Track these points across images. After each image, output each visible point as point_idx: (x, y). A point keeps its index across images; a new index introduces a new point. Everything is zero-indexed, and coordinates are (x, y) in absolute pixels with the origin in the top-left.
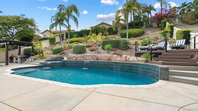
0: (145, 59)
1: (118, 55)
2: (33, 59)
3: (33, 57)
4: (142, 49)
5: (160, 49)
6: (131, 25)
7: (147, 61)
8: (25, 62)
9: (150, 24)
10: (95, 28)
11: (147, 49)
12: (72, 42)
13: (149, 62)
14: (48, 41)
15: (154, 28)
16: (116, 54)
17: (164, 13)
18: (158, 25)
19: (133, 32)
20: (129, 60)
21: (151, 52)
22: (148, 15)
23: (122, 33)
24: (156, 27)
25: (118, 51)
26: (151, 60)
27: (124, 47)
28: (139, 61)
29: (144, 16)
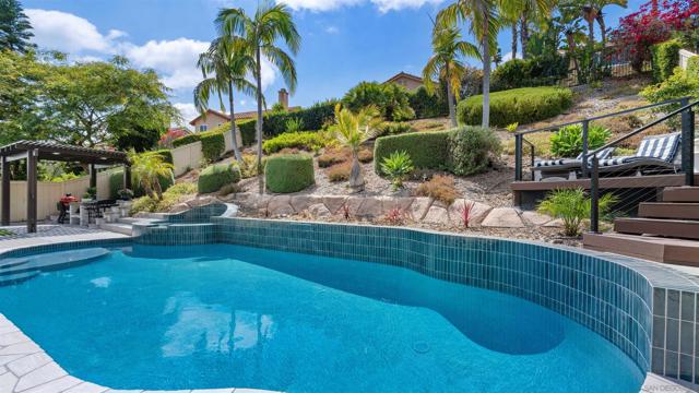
0: (560, 221)
1: (436, 197)
2: (123, 212)
3: (126, 204)
4: (547, 172)
5: (650, 167)
6: (513, 77)
7: (572, 233)
8: (97, 220)
9: (600, 66)
10: (359, 93)
11: (576, 168)
12: (279, 148)
13: (580, 237)
14: (197, 146)
15: (619, 79)
16: (425, 195)
17: (666, 11)
18: (637, 66)
19: (519, 100)
20: (484, 223)
21: (595, 183)
22: (591, 25)
23: (470, 109)
24: (628, 78)
25: (440, 182)
26: (595, 228)
27: (465, 165)
28: (528, 228)
29: (569, 33)
